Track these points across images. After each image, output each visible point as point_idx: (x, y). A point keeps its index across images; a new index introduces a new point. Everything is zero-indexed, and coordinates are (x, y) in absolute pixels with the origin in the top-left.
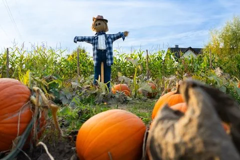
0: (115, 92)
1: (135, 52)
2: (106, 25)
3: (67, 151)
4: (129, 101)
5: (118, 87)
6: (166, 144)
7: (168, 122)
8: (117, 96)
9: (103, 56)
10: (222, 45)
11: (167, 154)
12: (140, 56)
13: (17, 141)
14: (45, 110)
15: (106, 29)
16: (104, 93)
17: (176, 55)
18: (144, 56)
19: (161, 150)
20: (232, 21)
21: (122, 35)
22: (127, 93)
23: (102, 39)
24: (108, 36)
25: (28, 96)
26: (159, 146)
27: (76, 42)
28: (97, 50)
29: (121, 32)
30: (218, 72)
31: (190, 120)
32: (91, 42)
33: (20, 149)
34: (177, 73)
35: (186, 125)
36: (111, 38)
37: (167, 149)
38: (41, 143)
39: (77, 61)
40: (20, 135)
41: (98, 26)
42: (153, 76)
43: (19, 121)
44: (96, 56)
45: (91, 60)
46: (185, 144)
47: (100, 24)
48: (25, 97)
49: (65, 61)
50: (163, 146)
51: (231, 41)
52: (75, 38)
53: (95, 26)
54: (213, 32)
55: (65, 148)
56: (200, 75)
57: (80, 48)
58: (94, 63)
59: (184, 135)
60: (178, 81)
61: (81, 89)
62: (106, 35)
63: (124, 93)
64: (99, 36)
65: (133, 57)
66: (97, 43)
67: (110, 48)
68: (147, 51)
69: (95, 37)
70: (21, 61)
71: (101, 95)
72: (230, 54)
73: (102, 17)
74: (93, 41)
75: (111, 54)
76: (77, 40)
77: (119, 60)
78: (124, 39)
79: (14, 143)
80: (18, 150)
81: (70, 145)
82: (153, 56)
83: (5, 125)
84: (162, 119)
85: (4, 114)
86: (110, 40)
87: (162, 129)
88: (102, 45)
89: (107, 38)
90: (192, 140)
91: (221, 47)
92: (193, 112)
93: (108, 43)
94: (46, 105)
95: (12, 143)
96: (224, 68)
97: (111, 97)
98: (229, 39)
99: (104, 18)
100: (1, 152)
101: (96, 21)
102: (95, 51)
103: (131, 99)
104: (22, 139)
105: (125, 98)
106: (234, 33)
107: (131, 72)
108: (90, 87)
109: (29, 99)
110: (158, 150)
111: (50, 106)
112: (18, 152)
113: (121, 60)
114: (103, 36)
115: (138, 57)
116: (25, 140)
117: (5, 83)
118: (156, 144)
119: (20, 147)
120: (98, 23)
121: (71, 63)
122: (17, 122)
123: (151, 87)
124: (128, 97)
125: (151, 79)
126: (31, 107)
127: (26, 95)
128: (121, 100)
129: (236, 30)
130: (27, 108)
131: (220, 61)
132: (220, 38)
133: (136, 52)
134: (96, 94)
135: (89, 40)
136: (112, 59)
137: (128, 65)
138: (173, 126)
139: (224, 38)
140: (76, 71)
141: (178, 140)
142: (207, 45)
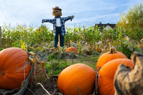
0: (68, 52)
1: (76, 27)
2: (61, 12)
3: (51, 87)
4: (77, 57)
5: (70, 49)
6: (125, 83)
7: (124, 72)
8: (70, 54)
9: (59, 31)
10: (127, 22)
11: (125, 87)
12: (80, 29)
13: (24, 83)
14: (38, 64)
15: (61, 15)
16: (62, 53)
17: (101, 28)
18: (82, 29)
19: (121, 86)
20: (133, 8)
21: (70, 18)
22: (75, 52)
23: (58, 21)
24: (62, 19)
25: (27, 57)
26: (120, 84)
27: (43, 23)
28: (56, 27)
29: (70, 16)
30: (127, 39)
31: (138, 72)
32: (52, 22)
33: (26, 87)
34: (102, 39)
35: (136, 74)
36: (64, 20)
37: (125, 85)
38: (39, 83)
39: (42, 33)
40: (26, 79)
41: (56, 13)
42: (87, 41)
43: (24, 72)
44: (55, 31)
45: (50, 32)
46: (135, 82)
47: (57, 11)
48: (26, 58)
49: (35, 33)
50: (123, 84)
51: (133, 19)
52: (42, 20)
53: (54, 13)
54: (122, 14)
55: (49, 86)
56: (118, 41)
57: (43, 25)
58: (54, 34)
59: (135, 78)
60: (111, 47)
61: (49, 50)
62: (61, 18)
63: (73, 52)
64: (57, 19)
65: (76, 30)
66: (56, 23)
67: (63, 26)
68: (84, 26)
69: (54, 20)
70: (9, 34)
71: (60, 54)
72: (132, 27)
73: (58, 7)
74: (53, 22)
75: (64, 29)
76: (44, 21)
77: (68, 32)
78: (71, 20)
79: (22, 84)
80: (25, 87)
81: (52, 84)
82: (87, 29)
83: (16, 74)
84: (121, 71)
85: (16, 68)
86: (63, 21)
87: (122, 76)
88: (59, 24)
89: (61, 20)
90: (139, 81)
91: (127, 23)
92: (139, 68)
93: (62, 23)
94: (39, 62)
95: (21, 84)
96: (129, 36)
97: (66, 55)
98: (131, 18)
99: (59, 8)
100: (15, 89)
101: (55, 10)
102: (55, 28)
103: (78, 56)
104: (26, 82)
105: (74, 55)
106: (135, 15)
107: (74, 39)
108: (54, 49)
109: (28, 59)
110: (119, 86)
111: (41, 62)
112: (25, 89)
113: (69, 32)
114: (59, 18)
115: (79, 30)
116: (28, 82)
117: (14, 50)
118: (118, 83)
119: (26, 86)
120: (56, 11)
121: (39, 34)
122: (23, 72)
123: (89, 48)
124: (76, 54)
125: (87, 43)
126: (30, 63)
127: (26, 57)
128: (72, 56)
129: (135, 13)
130: (28, 64)
131: (127, 31)
132: (126, 17)
133: (78, 27)
134: (57, 53)
135: (50, 21)
136: (64, 32)
137: (73, 35)
138: (127, 74)
139: (128, 18)
140: (42, 39)
141: (131, 81)
142: (118, 22)
